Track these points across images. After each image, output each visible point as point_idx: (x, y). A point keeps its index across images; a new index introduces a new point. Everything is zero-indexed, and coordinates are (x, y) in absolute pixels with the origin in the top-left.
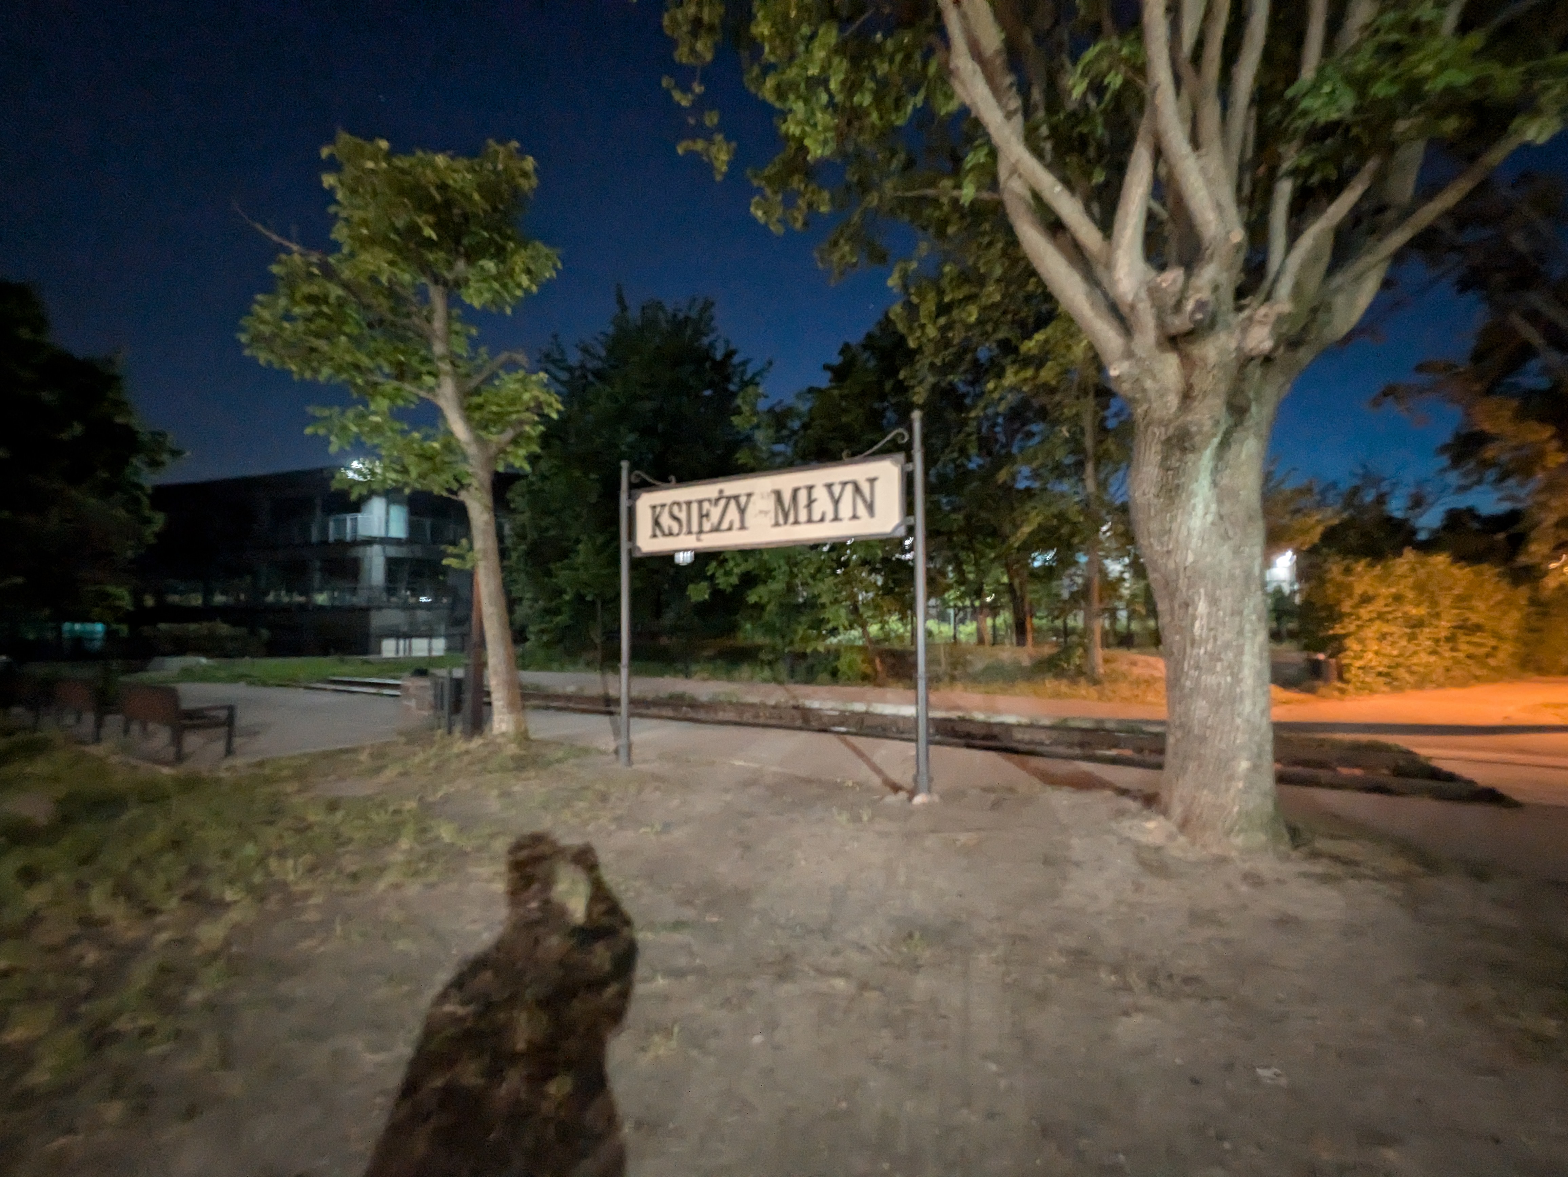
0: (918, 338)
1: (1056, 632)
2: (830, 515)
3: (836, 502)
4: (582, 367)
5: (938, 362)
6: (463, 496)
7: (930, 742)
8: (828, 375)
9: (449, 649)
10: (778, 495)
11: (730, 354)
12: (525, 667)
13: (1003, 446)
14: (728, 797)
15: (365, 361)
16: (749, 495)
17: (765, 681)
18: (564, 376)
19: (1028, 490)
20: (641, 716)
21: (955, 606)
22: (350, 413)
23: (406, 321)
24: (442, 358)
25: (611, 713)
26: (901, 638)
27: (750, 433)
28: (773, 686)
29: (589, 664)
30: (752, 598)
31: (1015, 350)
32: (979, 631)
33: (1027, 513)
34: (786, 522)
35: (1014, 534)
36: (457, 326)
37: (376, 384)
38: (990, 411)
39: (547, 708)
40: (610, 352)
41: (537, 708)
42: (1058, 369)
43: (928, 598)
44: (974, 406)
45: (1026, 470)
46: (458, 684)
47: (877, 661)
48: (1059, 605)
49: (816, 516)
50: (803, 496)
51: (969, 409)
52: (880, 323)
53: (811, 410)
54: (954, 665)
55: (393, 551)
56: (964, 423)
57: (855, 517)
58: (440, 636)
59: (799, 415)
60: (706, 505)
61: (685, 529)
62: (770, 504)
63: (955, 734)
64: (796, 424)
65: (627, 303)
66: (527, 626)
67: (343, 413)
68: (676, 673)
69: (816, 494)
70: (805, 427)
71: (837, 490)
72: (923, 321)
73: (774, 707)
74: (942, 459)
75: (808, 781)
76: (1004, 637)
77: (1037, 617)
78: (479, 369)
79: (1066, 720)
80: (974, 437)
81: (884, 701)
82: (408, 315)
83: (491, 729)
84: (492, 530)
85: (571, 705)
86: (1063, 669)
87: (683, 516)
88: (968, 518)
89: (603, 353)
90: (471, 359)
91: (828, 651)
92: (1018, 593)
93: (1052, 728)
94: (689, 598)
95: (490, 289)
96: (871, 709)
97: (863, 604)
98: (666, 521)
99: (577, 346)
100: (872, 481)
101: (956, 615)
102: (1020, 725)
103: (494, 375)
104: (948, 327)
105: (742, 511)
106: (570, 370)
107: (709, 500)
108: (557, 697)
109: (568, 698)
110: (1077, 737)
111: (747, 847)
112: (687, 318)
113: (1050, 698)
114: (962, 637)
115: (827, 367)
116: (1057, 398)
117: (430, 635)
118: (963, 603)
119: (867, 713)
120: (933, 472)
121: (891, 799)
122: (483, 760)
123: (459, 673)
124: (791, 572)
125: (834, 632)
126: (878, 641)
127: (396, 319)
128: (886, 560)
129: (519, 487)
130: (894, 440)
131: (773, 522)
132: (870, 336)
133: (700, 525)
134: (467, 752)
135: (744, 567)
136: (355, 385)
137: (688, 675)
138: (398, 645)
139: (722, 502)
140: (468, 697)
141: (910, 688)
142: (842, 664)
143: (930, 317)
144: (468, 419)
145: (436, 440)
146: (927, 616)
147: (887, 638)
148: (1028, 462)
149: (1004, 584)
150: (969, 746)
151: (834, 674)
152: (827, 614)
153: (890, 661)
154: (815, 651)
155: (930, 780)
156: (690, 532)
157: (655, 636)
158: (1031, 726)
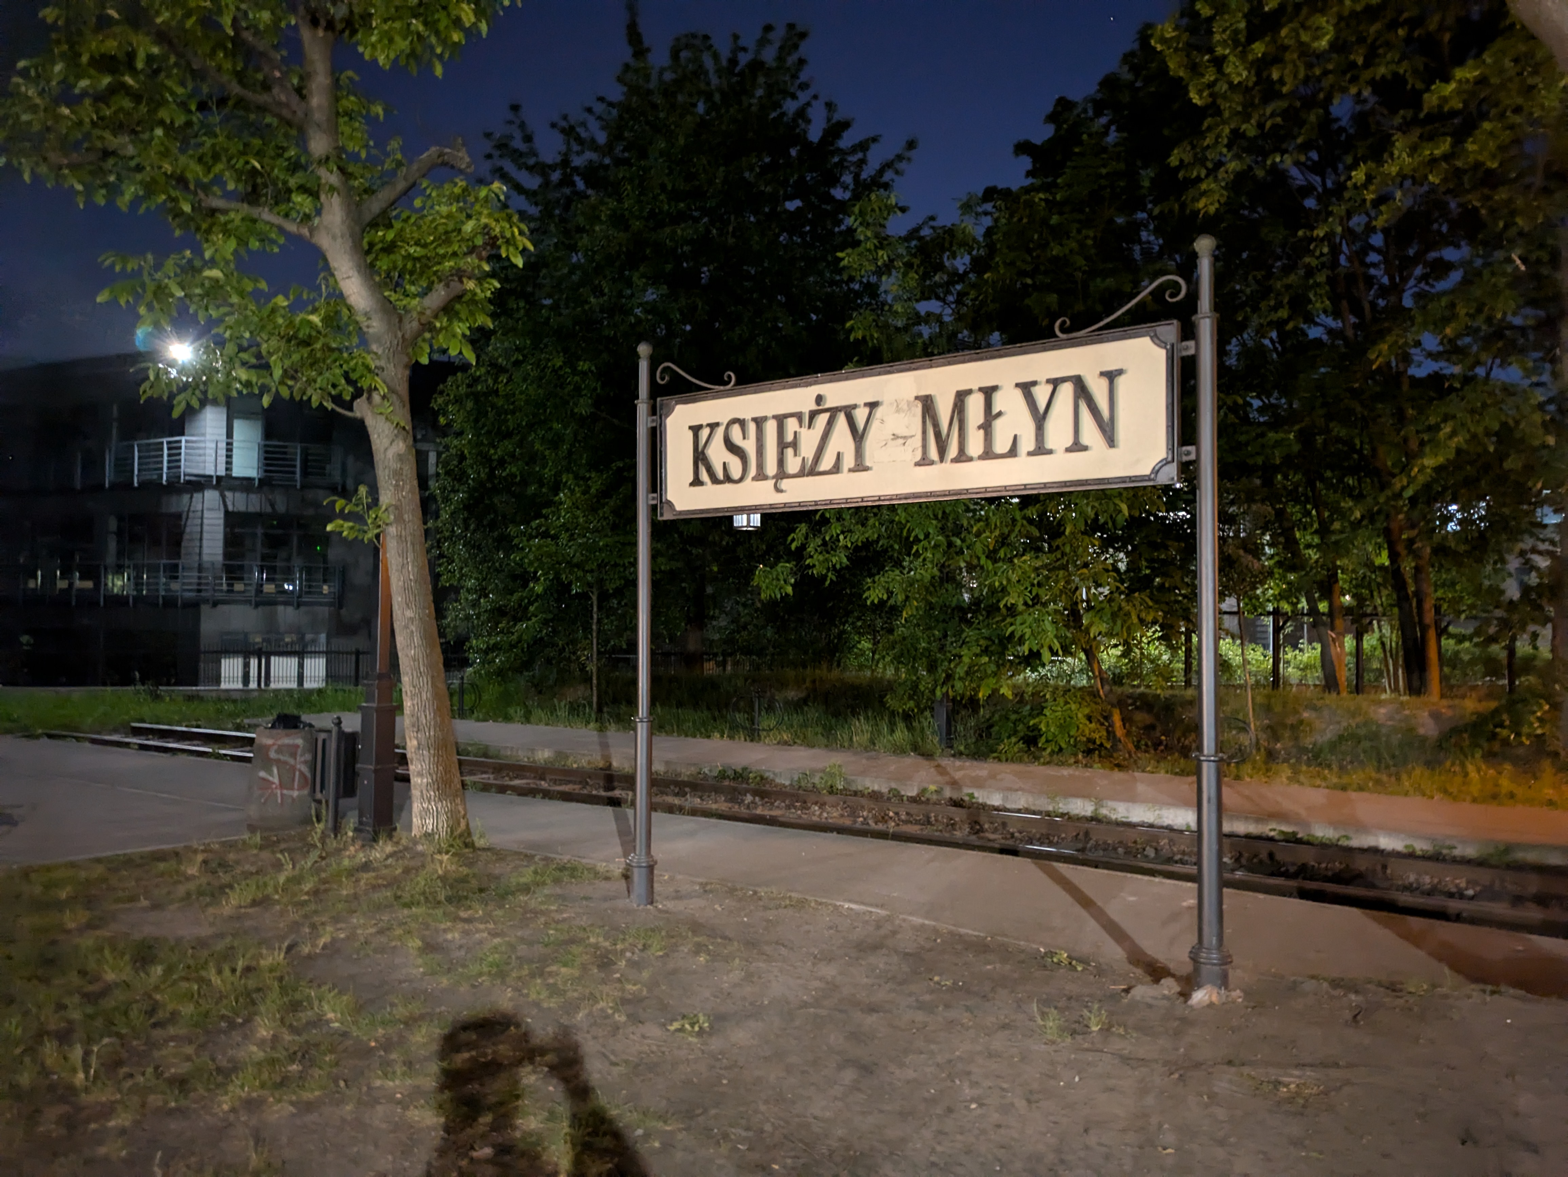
0: (1211, 85)
1: (1491, 667)
2: (1027, 443)
3: (1040, 419)
4: (565, 163)
5: (1250, 129)
6: (361, 409)
7: (1224, 883)
8: (1026, 162)
9: (330, 676)
10: (927, 404)
11: (836, 129)
12: (462, 713)
13: (1384, 291)
14: (829, 971)
15: (195, 171)
16: (873, 406)
17: (899, 750)
18: (532, 182)
19: (1436, 379)
20: (670, 809)
21: (1276, 613)
22: (170, 265)
23: (263, 98)
24: (325, 161)
25: (615, 802)
26: (1165, 673)
27: (873, 279)
28: (911, 760)
29: (575, 709)
30: (874, 595)
31: (1415, 100)
32: (1326, 660)
33: (1434, 429)
34: (942, 458)
35: (1405, 468)
36: (350, 102)
37: (213, 212)
38: (1358, 222)
39: (502, 789)
40: (616, 136)
41: (485, 788)
42: (1507, 136)
43: (1221, 596)
44: (1324, 214)
45: (1431, 341)
46: (349, 741)
47: (1117, 718)
48: (1499, 613)
49: (1001, 445)
50: (975, 406)
51: (1310, 220)
52: (1127, 58)
53: (989, 232)
54: (1273, 732)
55: (238, 502)
56: (1303, 247)
57: (1077, 446)
58: (316, 653)
59: (967, 244)
60: (792, 425)
61: (753, 471)
62: (911, 423)
63: (1274, 867)
64: (961, 263)
65: (647, 42)
66: (468, 639)
67: (158, 267)
68: (734, 730)
69: (999, 402)
70: (979, 265)
71: (1042, 394)
72: (1220, 51)
73: (913, 800)
74: (1255, 321)
75: (981, 948)
76: (1380, 673)
77: (1450, 636)
78: (388, 178)
79: (1509, 849)
80: (1321, 278)
81: (1132, 798)
82: (266, 86)
83: (409, 827)
84: (409, 470)
85: (544, 785)
86: (1506, 742)
87: (749, 446)
88: (1305, 437)
89: (602, 138)
90: (372, 161)
91: (1020, 695)
92: (1412, 589)
93: (1479, 863)
94: (758, 591)
95: (407, 31)
96: (1104, 811)
97: (1089, 608)
98: (717, 454)
99: (553, 125)
100: (1111, 376)
101: (1277, 630)
102: (1410, 856)
103: (412, 189)
104: (1274, 59)
105: (858, 436)
106: (542, 169)
107: (799, 416)
108: (519, 770)
109: (540, 772)
110: (1533, 885)
111: (866, 1069)
112: (756, 66)
113: (1474, 800)
114: (1291, 672)
115: (1023, 148)
116: (1501, 195)
117: (301, 653)
118: (1294, 605)
119: (1095, 819)
120: (1233, 347)
121: (1144, 992)
122: (394, 883)
123: (352, 723)
124: (950, 545)
125: (1033, 659)
126: (1118, 679)
127: (249, 95)
128: (1135, 523)
129: (455, 385)
130: (1157, 293)
131: (918, 456)
132: (1109, 83)
133: (781, 462)
134: (366, 867)
135: (859, 536)
136: (178, 214)
137: (753, 735)
138: (246, 666)
139: (823, 419)
140: (366, 767)
141: (1183, 773)
142: (1048, 723)
143: (1236, 43)
144: (369, 270)
145: (314, 311)
146: (1220, 631)
147: (1135, 672)
148: (1439, 324)
149: (1382, 568)
150: (1304, 895)
151: (1031, 740)
152: (1019, 627)
153: (1143, 718)
154: (994, 696)
155: (1226, 961)
156: (761, 476)
157: (692, 660)
158: (1436, 858)
